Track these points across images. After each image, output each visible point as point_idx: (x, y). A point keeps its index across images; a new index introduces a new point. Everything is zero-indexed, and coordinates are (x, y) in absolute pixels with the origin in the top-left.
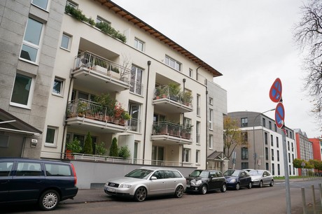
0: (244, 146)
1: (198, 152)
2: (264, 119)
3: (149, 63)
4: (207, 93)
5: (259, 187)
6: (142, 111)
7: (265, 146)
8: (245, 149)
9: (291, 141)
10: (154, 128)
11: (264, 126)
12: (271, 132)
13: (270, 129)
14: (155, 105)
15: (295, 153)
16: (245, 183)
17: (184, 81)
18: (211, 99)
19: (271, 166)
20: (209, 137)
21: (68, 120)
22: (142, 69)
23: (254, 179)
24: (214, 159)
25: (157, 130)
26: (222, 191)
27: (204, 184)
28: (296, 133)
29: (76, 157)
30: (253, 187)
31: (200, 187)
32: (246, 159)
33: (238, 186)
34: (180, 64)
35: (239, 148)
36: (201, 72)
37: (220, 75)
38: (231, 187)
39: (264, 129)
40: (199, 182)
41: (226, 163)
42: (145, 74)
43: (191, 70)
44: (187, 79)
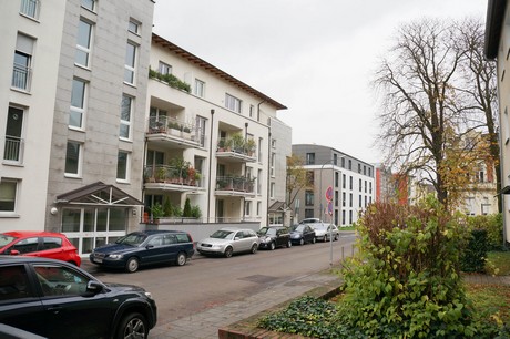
0: (309, 189)
1: (259, 203)
2: (335, 155)
3: (212, 112)
4: (270, 135)
5: (323, 241)
6: (206, 165)
7: (335, 189)
8: (310, 193)
9: (369, 179)
10: (218, 182)
11: (335, 164)
12: (344, 171)
13: (343, 166)
14: (218, 158)
15: (373, 195)
16: (309, 238)
17: (247, 125)
18: (274, 141)
19: (341, 214)
20: (271, 185)
21: (147, 184)
22: (205, 119)
23: (318, 233)
24: (276, 211)
25: (221, 185)
26: (288, 247)
27: (273, 241)
28: (377, 169)
29: (161, 221)
30: (317, 241)
31: (269, 244)
32: (311, 205)
33: (302, 241)
34: (240, 101)
35: (303, 192)
36: (263, 107)
37: (285, 108)
38: (296, 243)
39: (335, 167)
40: (269, 239)
41: (288, 214)
42: (208, 124)
43: (251, 107)
44: (249, 122)
